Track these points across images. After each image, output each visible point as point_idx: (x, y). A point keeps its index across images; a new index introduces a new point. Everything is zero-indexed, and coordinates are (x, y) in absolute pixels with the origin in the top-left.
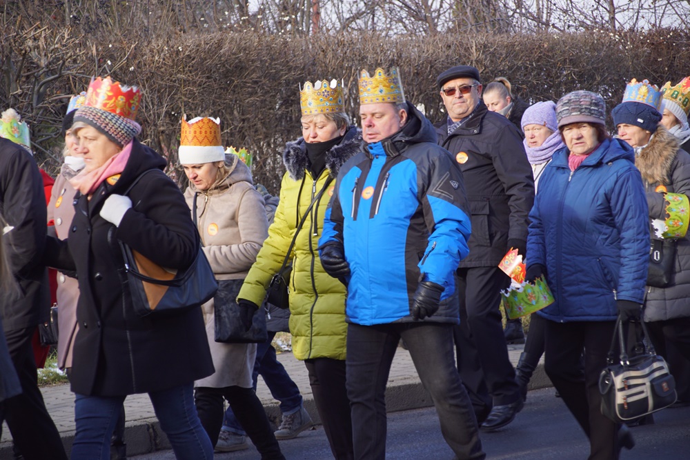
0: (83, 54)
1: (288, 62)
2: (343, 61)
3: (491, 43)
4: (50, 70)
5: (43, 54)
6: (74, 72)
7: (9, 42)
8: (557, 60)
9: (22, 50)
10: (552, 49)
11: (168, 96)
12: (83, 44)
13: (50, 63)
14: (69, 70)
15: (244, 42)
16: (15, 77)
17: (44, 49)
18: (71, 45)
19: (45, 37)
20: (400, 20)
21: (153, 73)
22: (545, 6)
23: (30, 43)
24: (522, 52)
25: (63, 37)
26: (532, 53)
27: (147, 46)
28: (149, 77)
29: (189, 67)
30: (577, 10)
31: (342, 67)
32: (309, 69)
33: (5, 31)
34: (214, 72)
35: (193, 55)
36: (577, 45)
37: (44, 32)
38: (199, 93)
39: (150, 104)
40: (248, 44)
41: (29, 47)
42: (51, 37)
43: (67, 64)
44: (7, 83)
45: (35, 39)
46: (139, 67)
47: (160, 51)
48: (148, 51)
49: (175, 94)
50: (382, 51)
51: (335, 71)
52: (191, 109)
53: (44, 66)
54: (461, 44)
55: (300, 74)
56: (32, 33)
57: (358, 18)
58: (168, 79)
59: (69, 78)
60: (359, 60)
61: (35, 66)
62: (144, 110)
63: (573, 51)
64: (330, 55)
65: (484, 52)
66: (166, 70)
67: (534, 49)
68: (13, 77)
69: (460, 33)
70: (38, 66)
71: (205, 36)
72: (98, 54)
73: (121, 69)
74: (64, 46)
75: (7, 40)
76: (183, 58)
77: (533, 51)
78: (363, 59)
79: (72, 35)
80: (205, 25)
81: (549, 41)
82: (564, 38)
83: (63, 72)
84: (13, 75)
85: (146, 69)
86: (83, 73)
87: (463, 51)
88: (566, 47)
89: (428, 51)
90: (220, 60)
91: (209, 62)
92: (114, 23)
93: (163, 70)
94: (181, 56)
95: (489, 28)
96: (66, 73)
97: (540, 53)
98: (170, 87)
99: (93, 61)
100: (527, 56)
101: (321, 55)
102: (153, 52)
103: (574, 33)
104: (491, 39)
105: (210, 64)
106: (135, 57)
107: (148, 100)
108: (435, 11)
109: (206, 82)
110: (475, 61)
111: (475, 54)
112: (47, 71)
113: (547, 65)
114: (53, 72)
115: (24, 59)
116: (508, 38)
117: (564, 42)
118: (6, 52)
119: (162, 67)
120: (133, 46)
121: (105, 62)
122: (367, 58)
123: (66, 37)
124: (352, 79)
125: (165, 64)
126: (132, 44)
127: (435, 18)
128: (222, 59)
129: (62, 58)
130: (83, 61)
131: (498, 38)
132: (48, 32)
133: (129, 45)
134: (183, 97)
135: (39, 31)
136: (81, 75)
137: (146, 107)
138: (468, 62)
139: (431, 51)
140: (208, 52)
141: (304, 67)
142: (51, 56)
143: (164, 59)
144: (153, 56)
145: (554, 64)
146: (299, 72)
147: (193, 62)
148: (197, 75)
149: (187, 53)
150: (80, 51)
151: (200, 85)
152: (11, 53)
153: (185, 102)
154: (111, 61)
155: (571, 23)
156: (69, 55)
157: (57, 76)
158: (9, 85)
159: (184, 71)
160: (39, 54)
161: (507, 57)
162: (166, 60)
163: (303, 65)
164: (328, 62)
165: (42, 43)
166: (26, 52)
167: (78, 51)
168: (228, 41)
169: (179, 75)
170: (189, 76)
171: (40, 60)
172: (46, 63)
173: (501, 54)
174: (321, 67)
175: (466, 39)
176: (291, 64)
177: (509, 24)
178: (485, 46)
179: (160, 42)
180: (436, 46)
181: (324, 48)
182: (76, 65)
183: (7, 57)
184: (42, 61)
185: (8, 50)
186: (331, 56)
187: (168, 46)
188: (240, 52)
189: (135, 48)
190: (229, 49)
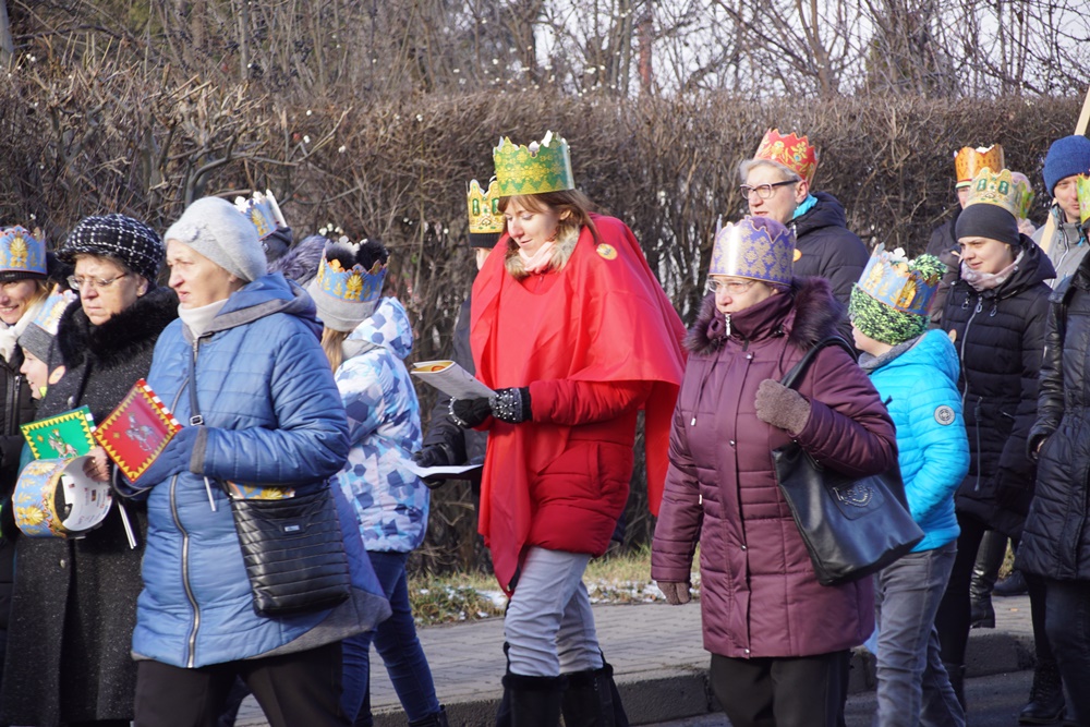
0: (266, 125)
1: (591, 140)
2: (680, 138)
3: (922, 113)
4: (213, 151)
5: (203, 125)
6: (251, 154)
7: (149, 106)
8: (1029, 141)
9: (169, 119)
10: (1021, 123)
11: (399, 192)
12: (267, 110)
13: (213, 140)
14: (242, 150)
15: (522, 107)
16: (158, 162)
17: (204, 118)
18: (248, 110)
19: (206, 99)
20: (778, 74)
21: (375, 157)
22: (1016, 55)
23: (183, 108)
24: (973, 127)
25: (235, 99)
26: (989, 129)
27: (367, 113)
28: (369, 163)
29: (433, 147)
30: (1068, 60)
31: (678, 149)
32: (626, 151)
33: (145, 89)
34: (473, 155)
35: (439, 128)
36: (1063, 117)
37: (205, 92)
38: (448, 188)
39: (370, 205)
40: (528, 111)
41: (181, 115)
42: (215, 98)
43: (240, 141)
44: (145, 171)
45: (191, 102)
46: (353, 147)
47: (388, 121)
48: (368, 121)
49: (410, 190)
50: (743, 124)
51: (666, 155)
52: (435, 213)
53: (203, 144)
54: (873, 114)
55: (610, 159)
56: (187, 93)
57: (711, 71)
58: (400, 167)
59: (243, 163)
60: (707, 138)
61: (191, 144)
62: (360, 215)
63: (1057, 126)
64: (659, 130)
65: (909, 127)
66: (396, 151)
67: (992, 122)
68: (154, 161)
69: (872, 96)
70: (195, 145)
71: (459, 98)
72: (289, 126)
73: (326, 148)
74: (235, 112)
75: (146, 102)
76: (423, 133)
77: (992, 126)
78: (712, 136)
79: (248, 96)
80: (462, 81)
81: (1017, 111)
82: (1042, 106)
83: (233, 153)
84: (155, 158)
85: (364, 150)
86: (264, 156)
87: (874, 125)
88: (1046, 119)
89: (818, 124)
90: (482, 137)
91: (464, 139)
92: (317, 77)
93: (391, 151)
94: (422, 129)
95: (920, 88)
96: (237, 154)
97: (1001, 129)
98: (402, 178)
99: (282, 136)
100: (980, 134)
101: (644, 130)
102: (376, 122)
103: (1059, 97)
104: (922, 106)
105: (467, 143)
106: (347, 131)
107: (367, 199)
108: (836, 61)
109: (459, 172)
110: (896, 140)
111: (895, 130)
112: (209, 153)
113: (1013, 149)
114: (217, 154)
115: (172, 133)
116: (950, 104)
117: (1042, 112)
118: (145, 122)
119: (390, 147)
120: (345, 113)
121: (301, 138)
122: (719, 134)
123: (240, 98)
124: (694, 168)
125: (395, 142)
126: (343, 109)
127: (836, 70)
128: (486, 134)
129: (233, 131)
130: (265, 136)
131: (934, 104)
132: (212, 90)
133: (338, 111)
134: (423, 196)
135: (197, 88)
136: (262, 159)
137: (364, 211)
138: (883, 143)
139: (823, 124)
140: (464, 124)
141: (617, 148)
142: (215, 129)
143: (393, 135)
144: (377, 130)
145: (1025, 147)
146: (609, 156)
147: (440, 139)
148: (445, 159)
149: (430, 125)
150: (262, 120)
151: (450, 176)
152: (152, 123)
153: (426, 202)
154: (310, 137)
155: (1055, 81)
156: (243, 126)
157: (224, 160)
158: (149, 174)
159: (425, 153)
160: (197, 124)
161: (947, 135)
162: (398, 135)
163: (615, 144)
164: (656, 140)
165: (201, 107)
166: (175, 122)
167: (258, 121)
168: (496, 106)
169: (416, 160)
170: (432, 161)
171: (198, 135)
172: (207, 139)
173: (938, 131)
174: (644, 147)
175: (881, 106)
176: (596, 143)
177: (953, 83)
178: (912, 117)
179: (389, 107)
180: (831, 116)
181: (650, 117)
182: (254, 143)
183: (146, 129)
184: (202, 137)
185: (149, 118)
186: (662, 131)
187: (400, 114)
188: (515, 124)
189: (349, 116)
190: (498, 119)
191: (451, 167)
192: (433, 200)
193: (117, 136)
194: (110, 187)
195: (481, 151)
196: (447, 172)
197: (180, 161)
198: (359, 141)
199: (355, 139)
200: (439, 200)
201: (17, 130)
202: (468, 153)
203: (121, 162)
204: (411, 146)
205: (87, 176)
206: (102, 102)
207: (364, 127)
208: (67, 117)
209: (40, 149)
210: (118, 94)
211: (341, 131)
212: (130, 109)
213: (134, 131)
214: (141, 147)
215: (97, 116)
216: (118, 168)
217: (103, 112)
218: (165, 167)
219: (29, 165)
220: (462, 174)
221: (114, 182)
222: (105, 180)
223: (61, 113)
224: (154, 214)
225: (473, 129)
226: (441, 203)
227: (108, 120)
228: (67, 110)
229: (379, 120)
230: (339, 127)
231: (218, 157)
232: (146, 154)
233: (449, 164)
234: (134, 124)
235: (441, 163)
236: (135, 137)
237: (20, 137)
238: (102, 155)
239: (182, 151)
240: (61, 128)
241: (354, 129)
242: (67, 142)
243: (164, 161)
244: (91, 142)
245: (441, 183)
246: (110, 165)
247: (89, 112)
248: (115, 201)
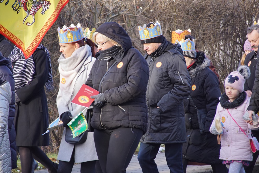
191: (184, 15)
192: (179, 25)
193: (86, 8)
194: (85, 23)
195: (193, 10)
196: (182, 17)
197: (104, 15)
198: (157, 8)
199: (155, 7)
200: (180, 25)
202: (189, 11)
203: (88, 16)
204: (172, 9)
205: (78, 20)
207: (158, 4)
208: (72, 3)
211: (151, 5)
213: (91, 7)
214: (93, 11)
215: (81, 3)
216: (87, 18)
217: (82, 1)
218: (100, 17)
219: (62, 17)
220: (187, 17)
222: (83, 21)
223: (70, 2)
225: (190, 4)
226: (181, 26)
227: (84, 4)
228: (72, 1)
229: (162, 2)
230: (151, 4)
231: (115, 14)
232: (95, 13)
233: (183, 14)
234: (91, 5)
235: (181, 14)
236: (92, 9)
238: (82, 14)
239: (105, 12)
240: (70, 6)
241: (155, 5)
242: (72, 10)
243: (100, 15)
244: (79, 10)
245: (181, 20)
246: (85, 17)
247: (78, 2)
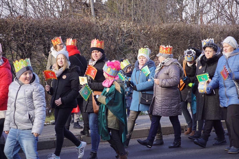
2: (207, 31)
7: (117, 25)
9: (120, 27)
11: (158, 40)
12: (136, 26)
13: (127, 31)
14: (132, 33)
15: (180, 26)
18: (133, 26)
20: (225, 20)
23: (122, 26)
25: (131, 24)
28: (153, 35)
29: (164, 32)
31: (207, 33)
32: (197, 34)
33: (116, 22)
35: (165, 29)
43: (131, 31)
46: (150, 32)
47: (157, 28)
48: (153, 28)
51: (205, 34)
52: (164, 44)
56: (123, 23)
57: (213, 20)
58: (158, 36)
59: (132, 35)
60: (212, 31)
66: (158, 33)
68: (117, 35)
70: (124, 32)
71: (169, 24)
72: (140, 29)
73: (146, 33)
74: (131, 26)
76: (162, 30)
79: (133, 24)
80: (169, 21)
83: (130, 33)
85: (152, 33)
86: (135, 34)
90: (173, 31)
98: (159, 38)
99: (138, 31)
101: (201, 30)
102: (155, 28)
105: (170, 32)
106: (150, 30)
107: (153, 41)
112: (126, 33)
115: (120, 30)
120: (149, 27)
122: (214, 31)
127: (235, 20)
130: (136, 30)
132: (127, 23)
134: (162, 41)
135: (125, 22)
137: (152, 43)
139: (232, 29)
140: (169, 29)
142: (127, 29)
143: (157, 30)
144: (155, 30)
146: (194, 34)
150: (135, 28)
151: (167, 38)
152: (117, 28)
154: (143, 31)
156: (132, 29)
158: (116, 37)
159: (163, 34)
160: (124, 28)
163: (196, 32)
164: (203, 32)
165: (125, 26)
168: (175, 26)
169: (161, 35)
174: (201, 33)
176: (192, 32)
179: (157, 26)
180: (234, 28)
181: (202, 28)
182: (134, 32)
184: (125, 30)
186: (204, 30)
187: (159, 27)
188: (178, 29)
189: (150, 27)
190: (175, 28)
191: (167, 36)
193: (111, 30)
195: (172, 33)
197: (121, 34)
198: (152, 31)
200: (165, 41)
201: (95, 29)
202: (170, 34)
203: (112, 35)
204: (160, 32)
205: (106, 37)
206: (109, 25)
208: (103, 27)
209: (99, 32)
210: (111, 23)
211: (148, 30)
212: (113, 26)
215: (108, 27)
216: (111, 36)
218: (119, 36)
220: (169, 37)
221: (110, 38)
224: (117, 43)
225: (171, 30)
227: (110, 28)
231: (128, 34)
232: (116, 33)
234: (114, 28)
235: (165, 35)
236: (114, 31)
237: (95, 30)
238: (109, 33)
239: (122, 33)
240: (102, 29)
242: (103, 31)
243: (119, 34)
244: (107, 31)
245: (165, 39)
246: (110, 35)
247: (107, 26)
248: (111, 41)
